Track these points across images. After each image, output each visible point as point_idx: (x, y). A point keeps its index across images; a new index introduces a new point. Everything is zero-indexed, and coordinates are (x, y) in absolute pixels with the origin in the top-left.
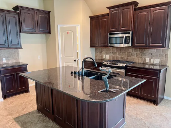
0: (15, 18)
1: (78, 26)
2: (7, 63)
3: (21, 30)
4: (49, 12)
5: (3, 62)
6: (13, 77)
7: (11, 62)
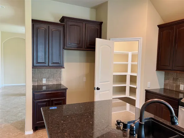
0: (60, 31)
1: (140, 40)
2: (47, 84)
3: (65, 46)
4: (101, 23)
5: (43, 82)
6: (47, 104)
7: (52, 84)
